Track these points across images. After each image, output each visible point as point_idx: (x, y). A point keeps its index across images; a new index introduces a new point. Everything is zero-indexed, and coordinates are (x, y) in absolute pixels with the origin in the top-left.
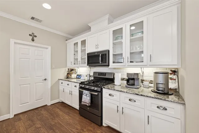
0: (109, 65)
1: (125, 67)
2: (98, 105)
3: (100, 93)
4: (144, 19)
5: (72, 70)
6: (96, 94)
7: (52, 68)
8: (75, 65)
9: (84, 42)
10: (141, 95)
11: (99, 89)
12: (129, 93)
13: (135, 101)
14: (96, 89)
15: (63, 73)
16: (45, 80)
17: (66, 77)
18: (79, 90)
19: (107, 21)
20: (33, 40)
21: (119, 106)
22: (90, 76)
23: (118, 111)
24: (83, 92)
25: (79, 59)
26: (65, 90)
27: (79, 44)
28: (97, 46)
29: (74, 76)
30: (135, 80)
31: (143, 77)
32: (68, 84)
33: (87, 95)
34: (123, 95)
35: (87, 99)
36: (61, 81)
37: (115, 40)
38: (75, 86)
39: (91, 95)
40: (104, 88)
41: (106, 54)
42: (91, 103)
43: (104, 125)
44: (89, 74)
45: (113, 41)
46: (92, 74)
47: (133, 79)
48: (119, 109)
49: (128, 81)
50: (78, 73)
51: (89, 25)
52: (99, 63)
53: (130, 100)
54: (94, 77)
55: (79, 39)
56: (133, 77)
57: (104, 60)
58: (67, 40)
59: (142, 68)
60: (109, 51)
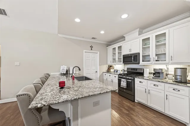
0: (139, 63)
1: (151, 64)
2: (132, 88)
3: (133, 81)
4: (166, 31)
5: (111, 66)
6: (131, 81)
7: (100, 65)
8: (113, 63)
9: (120, 48)
10: (162, 82)
11: (133, 78)
12: (153, 81)
13: (158, 86)
14: (130, 78)
15: (105, 68)
16: (96, 72)
17: (107, 71)
18: (118, 79)
19: (138, 33)
20: (91, 49)
21: (146, 89)
22: (124, 71)
23: (146, 92)
24: (121, 80)
25: (117, 59)
26: (108, 79)
27: (117, 49)
28: (130, 50)
29: (112, 70)
30: (160, 73)
31: (168, 72)
32: (110, 76)
33: (124, 82)
34: (149, 82)
35: (124, 84)
36: (104, 74)
37: (144, 45)
38: (115, 77)
39: (127, 81)
40: (136, 77)
41: (137, 56)
42: (127, 87)
43: (136, 101)
44: (124, 70)
45: (142, 46)
46: (126, 69)
47: (159, 73)
48: (146, 91)
49: (154, 74)
50: (115, 69)
51: (124, 36)
52: (132, 62)
53: (154, 85)
54: (128, 72)
55: (116, 46)
56: (158, 71)
57: (136, 60)
58: (107, 46)
59: (167, 65)
60: (139, 53)
